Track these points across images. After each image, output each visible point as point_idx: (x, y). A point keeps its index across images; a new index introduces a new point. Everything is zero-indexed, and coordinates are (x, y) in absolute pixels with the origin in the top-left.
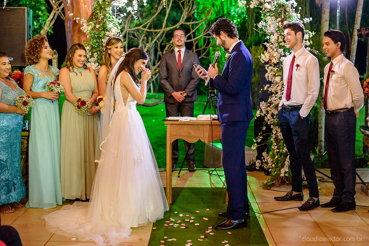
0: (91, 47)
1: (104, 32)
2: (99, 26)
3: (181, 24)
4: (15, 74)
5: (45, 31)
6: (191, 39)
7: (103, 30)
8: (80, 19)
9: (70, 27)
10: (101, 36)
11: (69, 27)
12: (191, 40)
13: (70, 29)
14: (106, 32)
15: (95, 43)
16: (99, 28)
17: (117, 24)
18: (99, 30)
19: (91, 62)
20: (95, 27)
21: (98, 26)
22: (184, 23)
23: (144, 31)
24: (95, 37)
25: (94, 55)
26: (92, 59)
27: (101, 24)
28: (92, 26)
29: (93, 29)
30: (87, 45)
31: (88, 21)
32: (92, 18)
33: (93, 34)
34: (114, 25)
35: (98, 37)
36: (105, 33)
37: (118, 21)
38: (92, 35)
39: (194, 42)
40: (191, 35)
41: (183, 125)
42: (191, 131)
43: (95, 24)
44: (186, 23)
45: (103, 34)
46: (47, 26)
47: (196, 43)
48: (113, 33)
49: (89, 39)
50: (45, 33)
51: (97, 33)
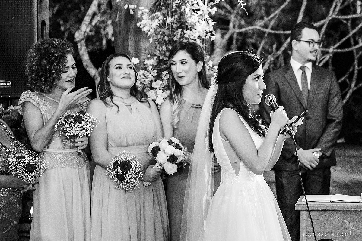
0: (157, 60)
1: (182, 31)
2: (173, 19)
3: (330, 18)
4: (9, 112)
5: (83, 33)
6: (350, 46)
7: (180, 27)
8: (138, 6)
9: (120, 24)
10: (175, 39)
11: (118, 22)
12: (350, 49)
13: (120, 26)
14: (185, 31)
15: (165, 52)
16: (173, 23)
17: (207, 16)
18: (172, 28)
19: (156, 89)
20: (164, 22)
21: (169, 20)
22: (337, 17)
23: (264, 33)
24: (165, 41)
25: (163, 76)
26: (159, 82)
27: (176, 17)
28: (159, 21)
29: (160, 26)
30: (149, 56)
31: (152, 11)
32: (160, 4)
33: (161, 35)
34: (201, 17)
35: (169, 40)
36: (184, 34)
37: (210, 10)
38: (159, 36)
39: (355, 52)
40: (349, 38)
41: (332, 213)
42: (349, 224)
43: (165, 16)
44: (340, 17)
45: (179, 34)
46: (86, 25)
47: (359, 55)
48: (199, 32)
49: (154, 45)
50: (83, 37)
51: (167, 32)
